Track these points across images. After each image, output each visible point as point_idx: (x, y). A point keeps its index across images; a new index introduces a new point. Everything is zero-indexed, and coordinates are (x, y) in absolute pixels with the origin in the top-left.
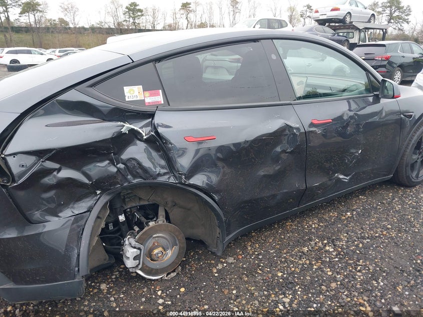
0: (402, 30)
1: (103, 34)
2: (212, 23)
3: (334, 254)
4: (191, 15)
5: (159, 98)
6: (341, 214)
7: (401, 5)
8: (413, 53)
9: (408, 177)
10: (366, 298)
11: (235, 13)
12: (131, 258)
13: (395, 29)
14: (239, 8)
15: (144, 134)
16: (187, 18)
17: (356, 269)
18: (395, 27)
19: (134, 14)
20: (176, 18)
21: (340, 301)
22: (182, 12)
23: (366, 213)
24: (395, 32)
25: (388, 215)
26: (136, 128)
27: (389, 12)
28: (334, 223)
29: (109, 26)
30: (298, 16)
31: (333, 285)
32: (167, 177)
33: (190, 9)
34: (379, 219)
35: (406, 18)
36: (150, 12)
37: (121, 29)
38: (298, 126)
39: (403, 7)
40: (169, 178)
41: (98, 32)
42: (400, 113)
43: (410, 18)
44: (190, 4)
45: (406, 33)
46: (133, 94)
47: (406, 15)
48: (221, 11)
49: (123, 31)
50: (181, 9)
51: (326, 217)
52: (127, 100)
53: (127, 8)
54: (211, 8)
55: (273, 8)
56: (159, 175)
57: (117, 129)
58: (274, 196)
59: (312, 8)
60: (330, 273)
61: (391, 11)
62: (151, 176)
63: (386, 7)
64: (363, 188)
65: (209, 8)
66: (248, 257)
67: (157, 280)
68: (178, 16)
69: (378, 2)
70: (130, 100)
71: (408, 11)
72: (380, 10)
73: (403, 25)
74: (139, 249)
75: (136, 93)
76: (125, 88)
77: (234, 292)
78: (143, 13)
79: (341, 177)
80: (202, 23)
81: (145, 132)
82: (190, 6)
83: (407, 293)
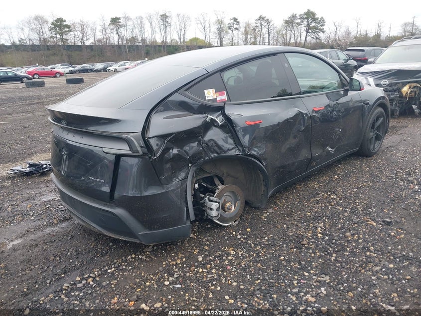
0: (319, 39)
1: (28, 51)
2: (144, 36)
3: (338, 199)
4: (122, 30)
5: (225, 97)
6: (331, 177)
7: (316, 17)
8: (339, 59)
9: (369, 149)
10: (368, 217)
11: (165, 27)
12: (215, 210)
13: (313, 38)
14: (169, 22)
15: (219, 122)
16: (117, 33)
17: (356, 204)
18: (313, 36)
19: (61, 30)
20: (106, 33)
21: (354, 221)
22: (112, 27)
23: (347, 175)
24: (313, 41)
25: (362, 174)
26: (214, 118)
27: (306, 23)
28: (329, 183)
29: (33, 43)
30: (226, 28)
31: (346, 214)
32: (234, 150)
33: (120, 24)
34: (357, 178)
35: (322, 28)
36: (78, 27)
37: (47, 46)
38: (306, 112)
39: (318, 18)
40: (236, 151)
41: (22, 49)
42: (362, 101)
43: (325, 28)
44: (119, 19)
45: (323, 41)
46: (210, 94)
47: (322, 26)
48: (151, 25)
49: (50, 48)
50: (110, 24)
51: (321, 180)
52: (207, 99)
53: (53, 24)
54: (141, 22)
55: (202, 21)
56: (229, 150)
57: (204, 119)
58: (293, 164)
59: (238, 21)
60: (341, 209)
61: (308, 22)
62: (224, 151)
63: (304, 19)
64: (338, 160)
65: (139, 23)
66: (281, 208)
67: (228, 226)
68: (108, 31)
69: (296, 15)
70: (208, 99)
71: (322, 22)
72: (299, 21)
73: (319, 34)
74: (219, 203)
75: (212, 94)
76: (205, 91)
77: (285, 226)
78: (71, 28)
79: (330, 149)
80: (132, 37)
81: (219, 120)
82: (120, 21)
83: (391, 212)
